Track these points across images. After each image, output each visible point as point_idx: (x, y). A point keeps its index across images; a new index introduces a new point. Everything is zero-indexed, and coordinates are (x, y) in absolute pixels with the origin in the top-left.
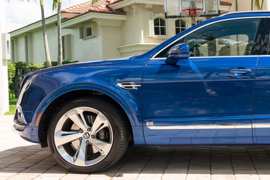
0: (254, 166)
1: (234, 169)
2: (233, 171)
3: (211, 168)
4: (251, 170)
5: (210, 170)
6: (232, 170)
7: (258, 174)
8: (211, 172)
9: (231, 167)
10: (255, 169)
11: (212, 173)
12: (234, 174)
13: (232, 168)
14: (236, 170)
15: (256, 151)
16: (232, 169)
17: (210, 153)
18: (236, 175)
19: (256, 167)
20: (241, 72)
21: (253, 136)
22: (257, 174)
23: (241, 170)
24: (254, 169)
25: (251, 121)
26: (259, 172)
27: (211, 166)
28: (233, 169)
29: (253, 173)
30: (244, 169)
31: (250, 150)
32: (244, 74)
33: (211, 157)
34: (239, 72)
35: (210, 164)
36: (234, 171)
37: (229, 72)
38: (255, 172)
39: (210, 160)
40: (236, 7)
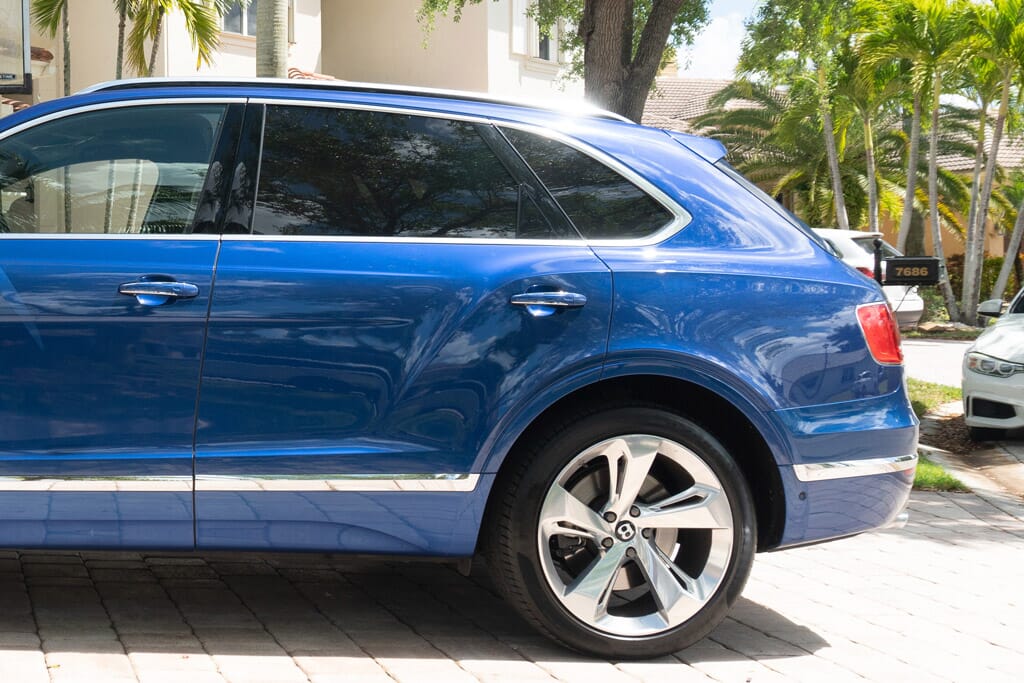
0: (186, 622)
1: (122, 631)
2: (119, 640)
3: (38, 629)
4: (181, 638)
5: (37, 633)
6: (115, 637)
7: (208, 653)
8: (42, 641)
9: (109, 623)
10: (193, 634)
11: (45, 644)
12: (126, 653)
13: (113, 627)
14: (130, 635)
15: (178, 566)
16: (112, 631)
17: (23, 572)
18: (133, 655)
19: (195, 626)
20: (156, 293)
21: (195, 521)
22: (206, 651)
23: (146, 635)
24: (188, 632)
25: (192, 467)
26: (208, 644)
27: (35, 620)
28: (116, 631)
29: (189, 647)
30: (154, 632)
31: (157, 561)
32: (170, 301)
33: (27, 587)
34: (152, 293)
35: (33, 614)
36: (123, 639)
37: (119, 290)
38: (195, 644)
39: (26, 595)
40: (66, 66)
